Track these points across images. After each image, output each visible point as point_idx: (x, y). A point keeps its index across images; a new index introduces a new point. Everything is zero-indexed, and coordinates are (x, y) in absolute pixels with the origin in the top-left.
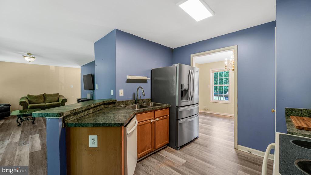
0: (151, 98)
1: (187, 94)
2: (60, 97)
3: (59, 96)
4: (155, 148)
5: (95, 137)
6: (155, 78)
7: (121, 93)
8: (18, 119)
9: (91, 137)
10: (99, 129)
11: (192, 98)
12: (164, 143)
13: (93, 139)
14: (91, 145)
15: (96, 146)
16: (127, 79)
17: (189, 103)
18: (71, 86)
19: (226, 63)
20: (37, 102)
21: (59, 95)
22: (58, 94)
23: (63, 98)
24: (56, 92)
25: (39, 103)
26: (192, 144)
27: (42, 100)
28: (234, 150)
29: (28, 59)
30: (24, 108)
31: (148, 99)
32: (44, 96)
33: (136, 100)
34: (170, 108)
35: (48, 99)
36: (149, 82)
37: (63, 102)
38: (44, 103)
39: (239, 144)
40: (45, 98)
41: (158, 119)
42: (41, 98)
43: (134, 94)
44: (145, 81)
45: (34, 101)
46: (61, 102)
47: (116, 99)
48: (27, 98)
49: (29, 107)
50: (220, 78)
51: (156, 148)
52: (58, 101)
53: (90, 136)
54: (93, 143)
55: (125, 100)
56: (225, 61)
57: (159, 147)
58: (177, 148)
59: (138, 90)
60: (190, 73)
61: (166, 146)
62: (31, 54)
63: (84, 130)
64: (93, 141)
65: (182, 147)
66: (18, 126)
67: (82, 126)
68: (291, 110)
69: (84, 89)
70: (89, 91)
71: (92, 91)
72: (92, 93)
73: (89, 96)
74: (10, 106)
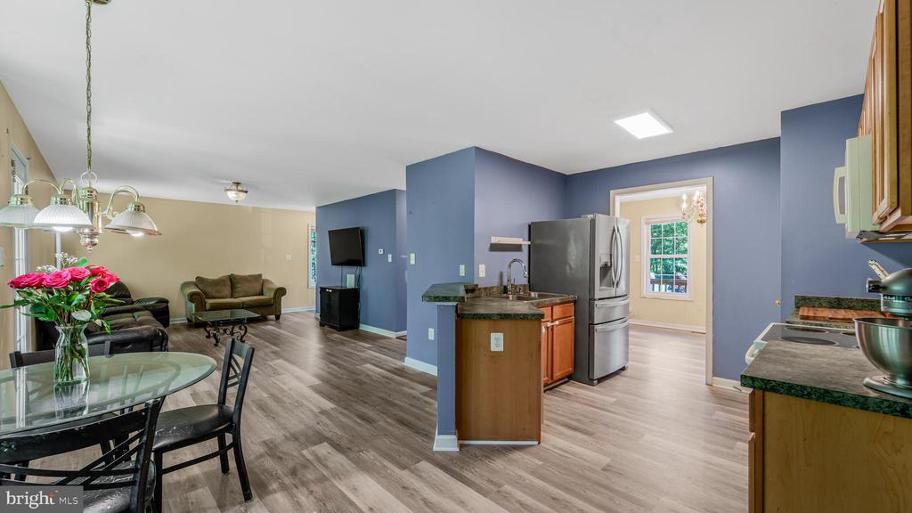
0: (529, 282)
1: (609, 274)
2: (265, 284)
4: (552, 378)
5: (501, 335)
6: (538, 242)
7: (482, 271)
9: (493, 336)
10: (506, 324)
11: (618, 283)
12: (567, 370)
13: (497, 339)
14: (493, 348)
15: (501, 349)
16: (491, 244)
17: (612, 292)
18: (287, 256)
19: (684, 206)
20: (217, 295)
21: (262, 278)
22: (260, 275)
23: (275, 287)
24: (255, 272)
25: (223, 298)
26: (618, 377)
27: (227, 291)
28: (706, 386)
29: (232, 195)
30: (197, 309)
31: (525, 285)
32: (231, 280)
33: (505, 288)
34: (575, 302)
35: (240, 287)
36: (525, 250)
37: (277, 295)
38: (232, 297)
39: (715, 374)
40: (233, 287)
41: (557, 323)
42: (225, 285)
43: (501, 275)
44: (518, 248)
45: (213, 293)
46: (271, 296)
47: (475, 283)
48: (196, 285)
49: (208, 307)
50: (665, 238)
51: (555, 378)
52: (261, 293)
53: (492, 334)
54: (497, 345)
55: (488, 286)
56: (682, 201)
57: (560, 377)
58: (590, 381)
59: (510, 266)
60: (614, 230)
61: (567, 379)
62: (238, 184)
63: (484, 324)
64: (497, 342)
65: (600, 380)
67: (480, 318)
68: (804, 298)
69: (333, 264)
70: (346, 269)
71: (354, 269)
72: (358, 273)
73: (350, 282)
74: (167, 302)
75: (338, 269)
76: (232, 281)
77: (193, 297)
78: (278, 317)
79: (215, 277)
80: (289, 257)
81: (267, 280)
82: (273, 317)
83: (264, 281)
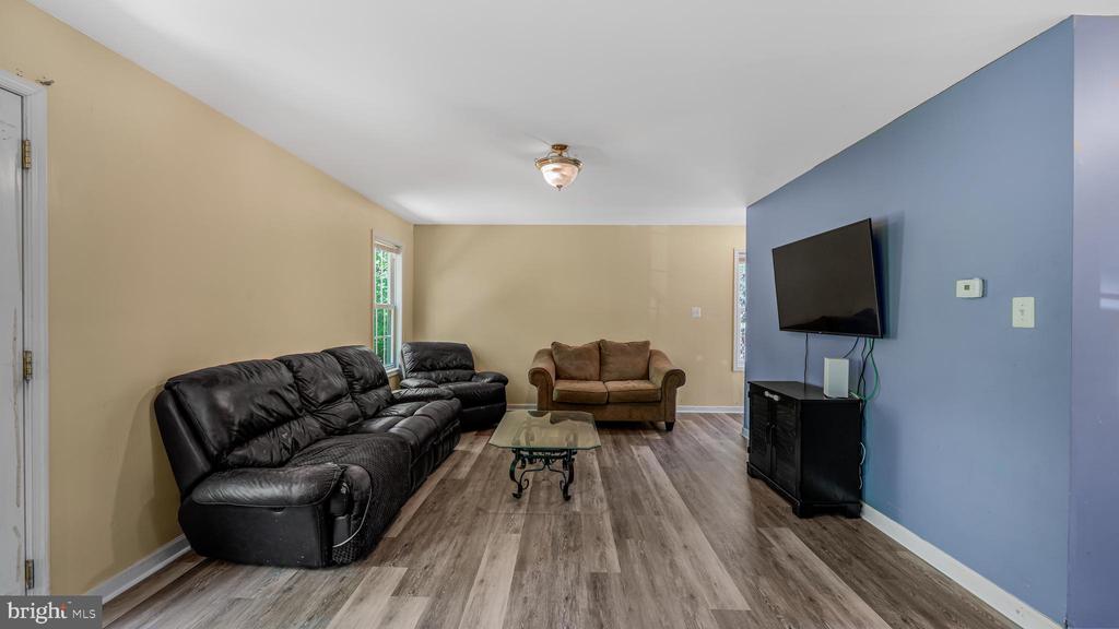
2: (653, 359)
3: (651, 352)
8: (514, 464)
18: (695, 309)
20: (575, 374)
21: (651, 348)
22: (647, 344)
23: (668, 368)
24: (640, 338)
25: (586, 380)
27: (593, 369)
30: (540, 398)
32: (600, 348)
35: (614, 364)
37: (669, 384)
38: (599, 380)
40: (602, 362)
42: (590, 358)
46: (659, 385)
48: (550, 354)
49: (555, 394)
52: (645, 377)
62: (563, 148)
66: (514, 495)
69: (781, 329)
70: (819, 341)
71: (847, 342)
72: (858, 356)
73: (834, 378)
74: (505, 381)
75: (797, 340)
76: (602, 351)
77: (537, 376)
78: (670, 426)
79: (579, 344)
80: (697, 311)
81: (658, 353)
82: (662, 424)
83: (652, 353)
